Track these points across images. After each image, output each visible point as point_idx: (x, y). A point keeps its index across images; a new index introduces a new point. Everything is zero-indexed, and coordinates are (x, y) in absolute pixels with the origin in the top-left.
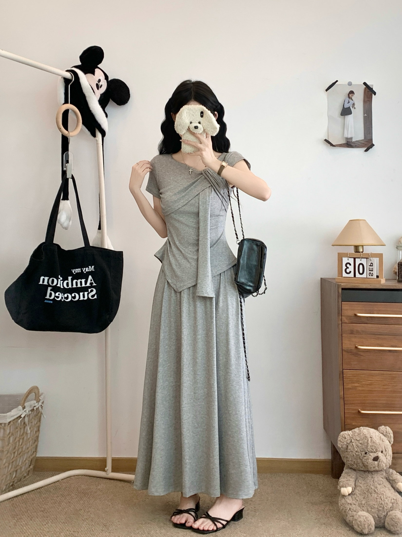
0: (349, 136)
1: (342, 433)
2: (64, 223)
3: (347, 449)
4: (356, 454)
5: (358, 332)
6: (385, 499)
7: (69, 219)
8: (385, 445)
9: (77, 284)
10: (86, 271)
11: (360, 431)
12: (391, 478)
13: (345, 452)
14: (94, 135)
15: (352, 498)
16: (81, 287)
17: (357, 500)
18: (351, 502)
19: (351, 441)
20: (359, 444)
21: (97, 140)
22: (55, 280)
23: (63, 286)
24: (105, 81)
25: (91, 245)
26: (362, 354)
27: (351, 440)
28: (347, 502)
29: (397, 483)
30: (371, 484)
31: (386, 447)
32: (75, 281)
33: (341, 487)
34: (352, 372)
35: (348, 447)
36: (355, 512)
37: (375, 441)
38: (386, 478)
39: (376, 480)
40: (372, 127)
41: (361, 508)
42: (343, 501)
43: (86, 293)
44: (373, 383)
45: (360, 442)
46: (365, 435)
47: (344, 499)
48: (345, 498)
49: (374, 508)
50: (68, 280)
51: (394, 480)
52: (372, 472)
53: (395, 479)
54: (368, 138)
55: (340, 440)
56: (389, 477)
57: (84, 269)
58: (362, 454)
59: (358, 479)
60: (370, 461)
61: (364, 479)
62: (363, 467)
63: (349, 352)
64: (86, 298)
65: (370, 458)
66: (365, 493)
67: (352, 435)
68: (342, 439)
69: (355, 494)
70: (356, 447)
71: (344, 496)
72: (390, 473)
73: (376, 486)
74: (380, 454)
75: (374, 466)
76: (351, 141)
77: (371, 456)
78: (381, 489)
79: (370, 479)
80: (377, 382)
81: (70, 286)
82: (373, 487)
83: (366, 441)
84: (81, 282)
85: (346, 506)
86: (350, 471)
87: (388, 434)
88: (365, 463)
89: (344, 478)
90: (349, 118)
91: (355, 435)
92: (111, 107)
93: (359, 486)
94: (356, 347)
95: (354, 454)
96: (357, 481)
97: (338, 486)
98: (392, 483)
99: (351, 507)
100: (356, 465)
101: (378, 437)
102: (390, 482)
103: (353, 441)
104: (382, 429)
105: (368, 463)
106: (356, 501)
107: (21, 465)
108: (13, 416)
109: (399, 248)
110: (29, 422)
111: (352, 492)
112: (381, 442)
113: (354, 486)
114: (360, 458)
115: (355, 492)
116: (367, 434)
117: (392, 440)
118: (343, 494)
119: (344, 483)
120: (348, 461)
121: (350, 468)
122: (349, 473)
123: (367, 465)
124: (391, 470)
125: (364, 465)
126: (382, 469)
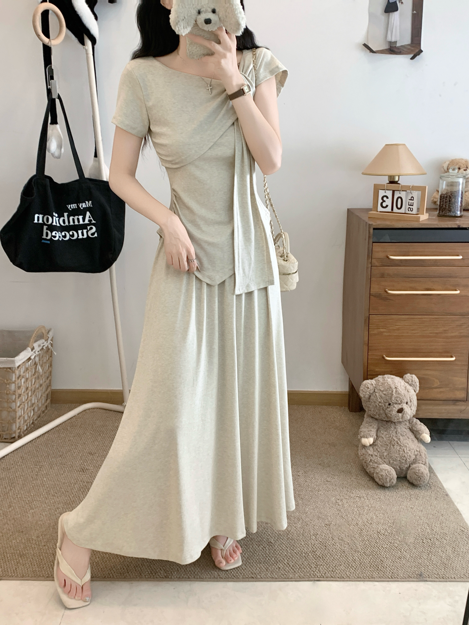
0: (393, 40)
1: (365, 382)
2: (55, 152)
3: (369, 399)
4: (379, 405)
5: (389, 275)
6: (408, 452)
7: (60, 146)
8: (410, 395)
9: (74, 222)
10: (83, 207)
11: (384, 379)
12: (414, 428)
13: (367, 402)
14: (82, 43)
15: (373, 449)
16: (79, 224)
17: (379, 452)
18: (372, 453)
19: (374, 391)
20: (383, 395)
21: (86, 50)
22: (50, 219)
23: (59, 224)
25: (86, 177)
26: (391, 298)
27: (374, 390)
28: (368, 453)
29: (422, 434)
30: (394, 435)
31: (411, 397)
32: (71, 218)
33: (361, 437)
34: (380, 317)
35: (370, 396)
36: (376, 463)
37: (400, 392)
38: (410, 428)
39: (399, 431)
41: (382, 460)
42: (364, 451)
43: (85, 231)
44: (401, 328)
45: (384, 393)
46: (390, 385)
48: (366, 448)
49: (396, 460)
50: (64, 217)
51: (417, 431)
52: (394, 423)
53: (419, 430)
54: (416, 43)
55: (362, 390)
56: (412, 427)
57: (81, 204)
58: (385, 405)
59: (380, 429)
60: (394, 412)
61: (386, 429)
62: (386, 418)
63: (378, 296)
64: (85, 236)
65: (394, 410)
66: (387, 445)
67: (375, 385)
68: (365, 389)
69: (376, 445)
70: (379, 398)
71: (364, 446)
72: (414, 423)
73: (399, 438)
74: (405, 406)
75: (398, 418)
76: (394, 46)
77: (395, 407)
78: (405, 441)
79: (392, 429)
80: (405, 327)
81: (67, 223)
82: (395, 439)
83: (391, 391)
84: (78, 219)
85: (367, 456)
86: (371, 420)
87: (414, 383)
88: (389, 414)
89: (365, 428)
90: (395, 16)
91: (378, 385)
93: (380, 436)
94: (385, 291)
95: (377, 405)
96: (379, 431)
98: (416, 434)
99: (372, 458)
100: (379, 415)
101: (403, 387)
102: (413, 433)
103: (376, 391)
104: (408, 378)
105: (391, 415)
106: (377, 452)
107: (37, 402)
108: (21, 360)
109: (443, 178)
110: (39, 360)
111: (373, 443)
112: (406, 393)
113: (375, 437)
114: (383, 409)
115: (376, 443)
116: (391, 384)
117: (418, 388)
118: (363, 444)
119: (365, 433)
120: (371, 411)
121: (372, 417)
122: (370, 423)
123: (390, 416)
124: (415, 420)
125: (387, 416)
126: (405, 419)
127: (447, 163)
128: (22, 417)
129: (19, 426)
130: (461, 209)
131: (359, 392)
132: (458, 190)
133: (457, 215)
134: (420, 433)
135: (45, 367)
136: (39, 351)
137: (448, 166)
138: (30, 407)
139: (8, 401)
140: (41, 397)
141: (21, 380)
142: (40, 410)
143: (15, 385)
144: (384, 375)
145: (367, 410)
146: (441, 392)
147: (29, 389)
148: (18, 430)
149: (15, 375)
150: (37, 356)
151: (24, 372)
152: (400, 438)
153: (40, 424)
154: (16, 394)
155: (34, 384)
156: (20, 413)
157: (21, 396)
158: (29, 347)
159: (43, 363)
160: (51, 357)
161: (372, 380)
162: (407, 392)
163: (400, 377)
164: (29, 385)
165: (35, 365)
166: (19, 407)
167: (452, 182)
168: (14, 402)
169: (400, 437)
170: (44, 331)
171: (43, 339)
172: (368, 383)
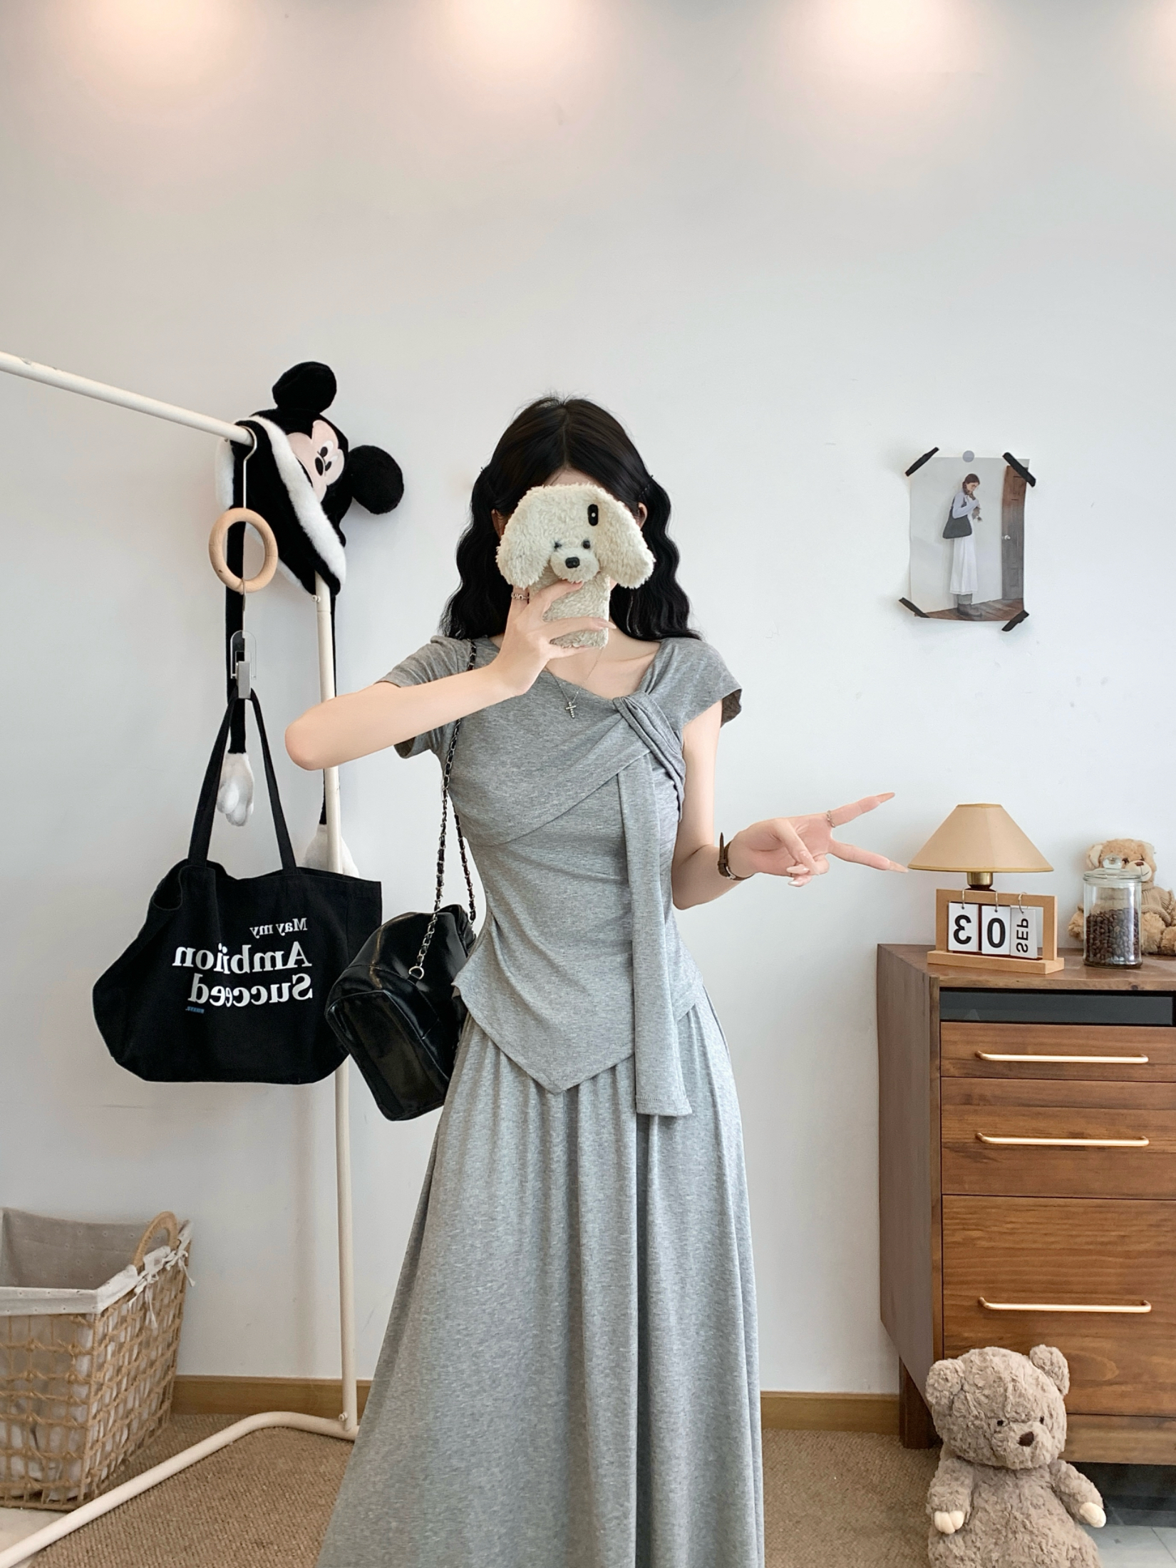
0: (964, 592)
1: (939, 1364)
2: (233, 811)
3: (951, 1408)
4: (973, 1424)
5: (983, 1098)
6: (1052, 1550)
7: (247, 800)
8: (1050, 1401)
9: (263, 965)
10: (287, 930)
11: (985, 1360)
12: (1063, 1489)
13: (945, 1416)
14: (311, 589)
15: (965, 1542)
16: (274, 970)
17: (979, 1549)
18: (962, 1554)
19: (962, 1389)
20: (983, 1398)
21: (318, 603)
22: (210, 957)
23: (230, 969)
24: (341, 452)
25: (298, 865)
26: (992, 1154)
27: (962, 1386)
28: (951, 1551)
29: (1083, 1503)
30: (1014, 1505)
31: (1052, 1406)
32: (258, 956)
33: (935, 1510)
34: (965, 1200)
35: (953, 1402)
37: (1024, 1392)
38: (1052, 1488)
39: (1026, 1491)
40: (1023, 569)
42: (941, 1547)
43: (285, 986)
44: (1018, 1229)
45: (986, 1392)
46: (999, 1373)
47: (944, 1542)
48: (946, 1539)
50: (241, 954)
51: (1072, 1496)
52: (1014, 1472)
53: (1075, 1491)
54: (1014, 597)
55: (933, 1385)
56: (1059, 1487)
57: (282, 925)
58: (989, 1425)
59: (981, 1490)
60: (1013, 1444)
61: (996, 1489)
62: (994, 1459)
63: (959, 1149)
64: (285, 998)
65: (1011, 1437)
66: (999, 1531)
67: (964, 1372)
68: (939, 1383)
69: (970, 1531)
70: (975, 1407)
71: (942, 1535)
72: (1062, 1474)
73: (1026, 1512)
74: (1037, 1428)
75: (1021, 1459)
76: (966, 603)
77: (1013, 1431)
78: (1041, 1522)
79: (1010, 1489)
80: (1029, 1226)
81: (246, 969)
82: (1018, 1514)
83: (1002, 1390)
84: (273, 959)
85: (949, 1562)
86: (957, 1464)
87: (1057, 1369)
88: (999, 1449)
89: (943, 1485)
90: (966, 545)
91: (971, 1372)
92: (356, 518)
93: (982, 1508)
94: (978, 1138)
95: (970, 1423)
96: (976, 1495)
97: (927, 1505)
98: (1069, 1503)
100: (975, 1451)
101: (1030, 1380)
102: (1061, 1500)
103: (966, 1387)
104: (1041, 1356)
105: (1005, 1450)
106: (975, 1550)
107: (140, 1406)
108: (114, 1294)
109: (1092, 880)
110: (154, 1299)
111: (963, 1525)
112: (1039, 1393)
113: (969, 1509)
114: (985, 1436)
115: (971, 1526)
116: (1002, 1370)
117: (1067, 1383)
118: (940, 1529)
119: (943, 1499)
120: (955, 1439)
121: (959, 1458)
122: (954, 1472)
123: (1002, 1453)
124: (1064, 1466)
125: (994, 1454)
126: (1041, 1463)
127: (1100, 847)
128: (100, 1443)
129: (90, 1469)
130: (1136, 949)
131: (925, 1391)
132: (1126, 907)
133: (1128, 963)
134: (1080, 1499)
135: (166, 1318)
136: (154, 1276)
137: (1100, 856)
138: (122, 1419)
139: (72, 1400)
140: (149, 1395)
141: (106, 1347)
142: (145, 1429)
143: (92, 1359)
144: (984, 1347)
145: (945, 1439)
146: (1123, 1395)
147: (124, 1370)
148: (87, 1478)
149: (94, 1334)
150: (149, 1288)
151: (115, 1328)
152: (1030, 1512)
153: (140, 1463)
154: (92, 1383)
155: (136, 1360)
156: (96, 1434)
157: (104, 1387)
158: (132, 1263)
159: (161, 1306)
160: (181, 1291)
161: (955, 1361)
162: (1041, 1392)
163: (1023, 1354)
164: (123, 1362)
165: (143, 1312)
166: (95, 1417)
167: (1113, 889)
168: (84, 1403)
169: (1028, 1509)
170: (170, 1226)
171: (167, 1245)
172: (947, 1369)
